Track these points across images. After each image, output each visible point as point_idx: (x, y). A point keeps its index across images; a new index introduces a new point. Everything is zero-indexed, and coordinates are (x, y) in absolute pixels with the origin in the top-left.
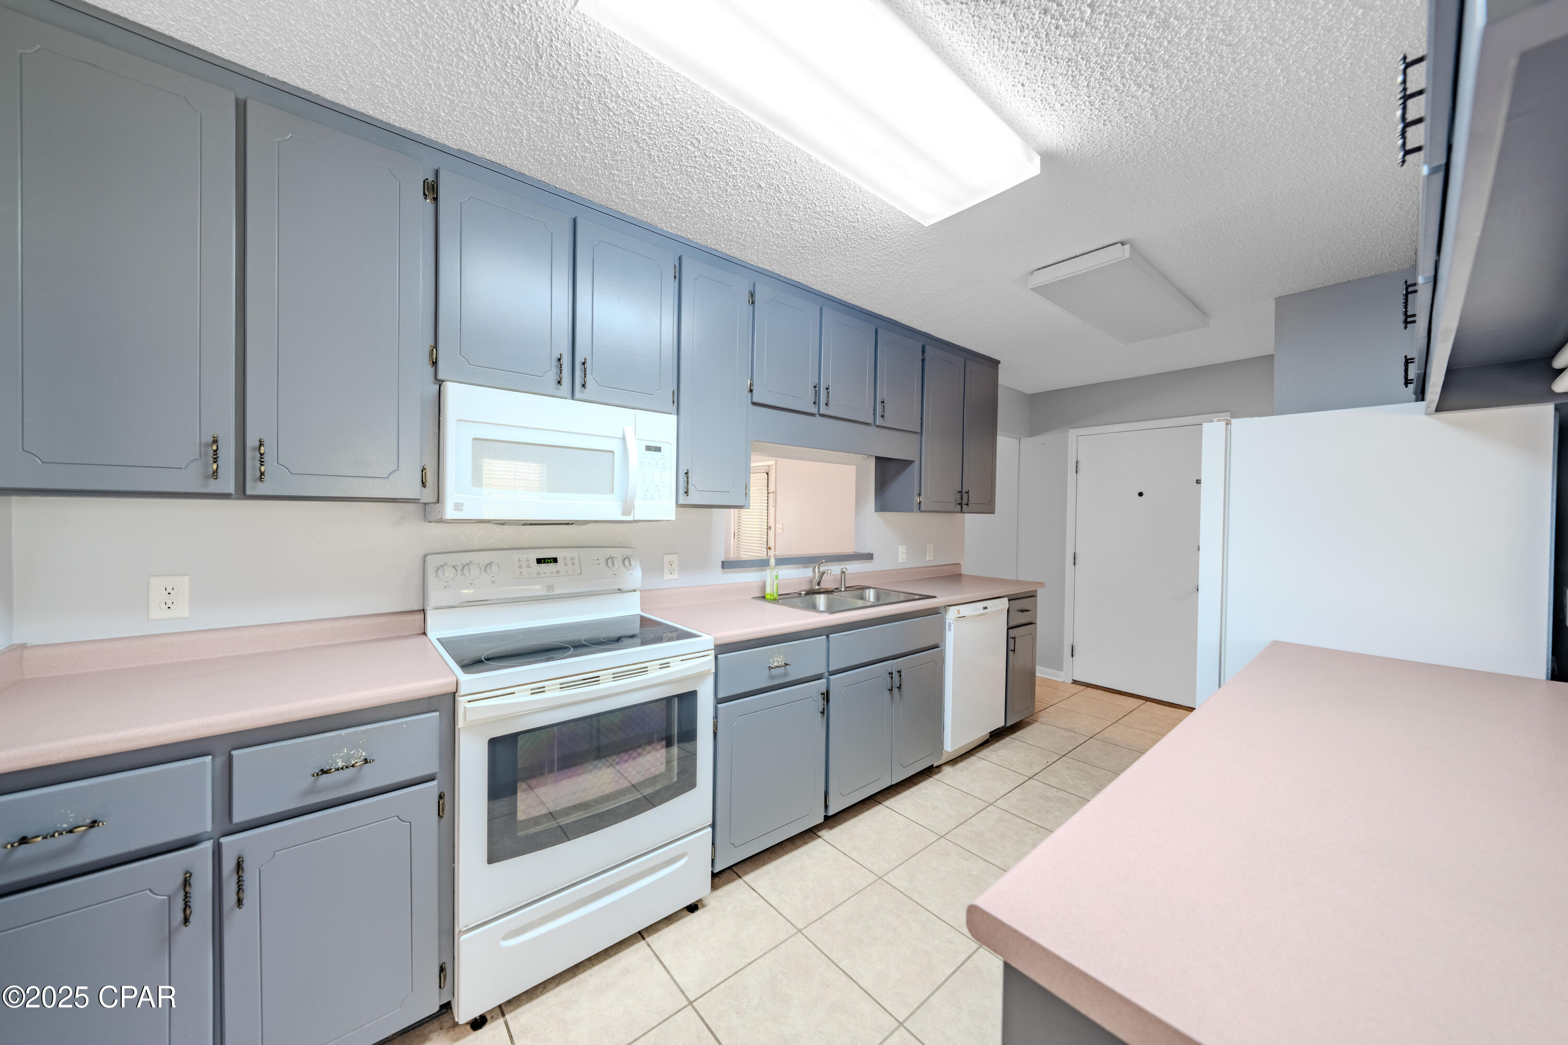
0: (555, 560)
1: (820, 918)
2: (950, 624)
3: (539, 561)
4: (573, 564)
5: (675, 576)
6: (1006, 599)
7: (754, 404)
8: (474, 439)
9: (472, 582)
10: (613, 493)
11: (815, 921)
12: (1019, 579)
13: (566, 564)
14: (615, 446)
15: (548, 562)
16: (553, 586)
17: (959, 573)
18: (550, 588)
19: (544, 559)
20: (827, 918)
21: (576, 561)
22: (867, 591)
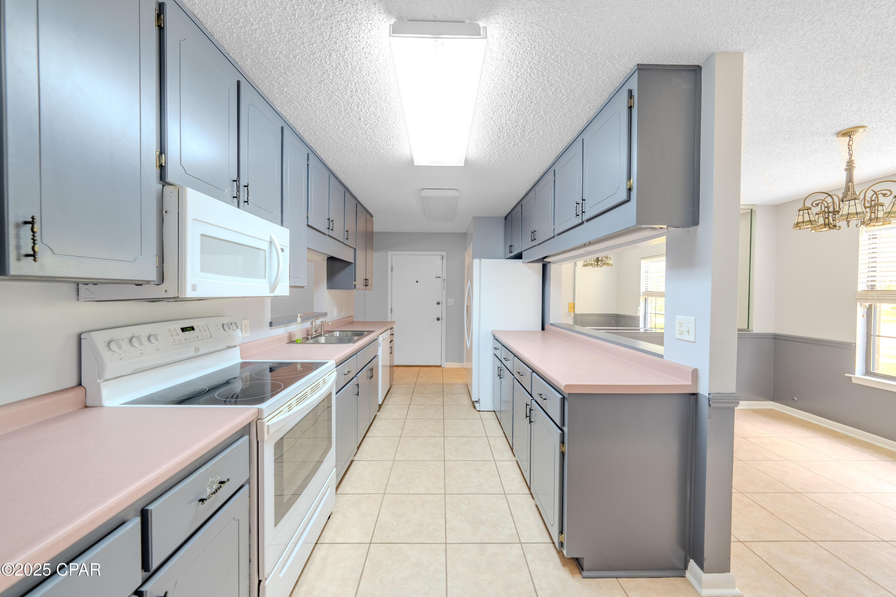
0: (192, 328)
1: (387, 485)
2: (380, 344)
3: (183, 330)
4: (204, 330)
5: (248, 334)
6: (389, 330)
7: (308, 226)
8: (202, 235)
9: (141, 352)
10: (265, 278)
11: (386, 488)
12: (366, 320)
13: (200, 331)
14: (265, 246)
15: (189, 331)
16: (198, 348)
17: (352, 321)
18: (197, 349)
19: (186, 328)
20: (389, 483)
21: (206, 328)
22: (335, 332)
